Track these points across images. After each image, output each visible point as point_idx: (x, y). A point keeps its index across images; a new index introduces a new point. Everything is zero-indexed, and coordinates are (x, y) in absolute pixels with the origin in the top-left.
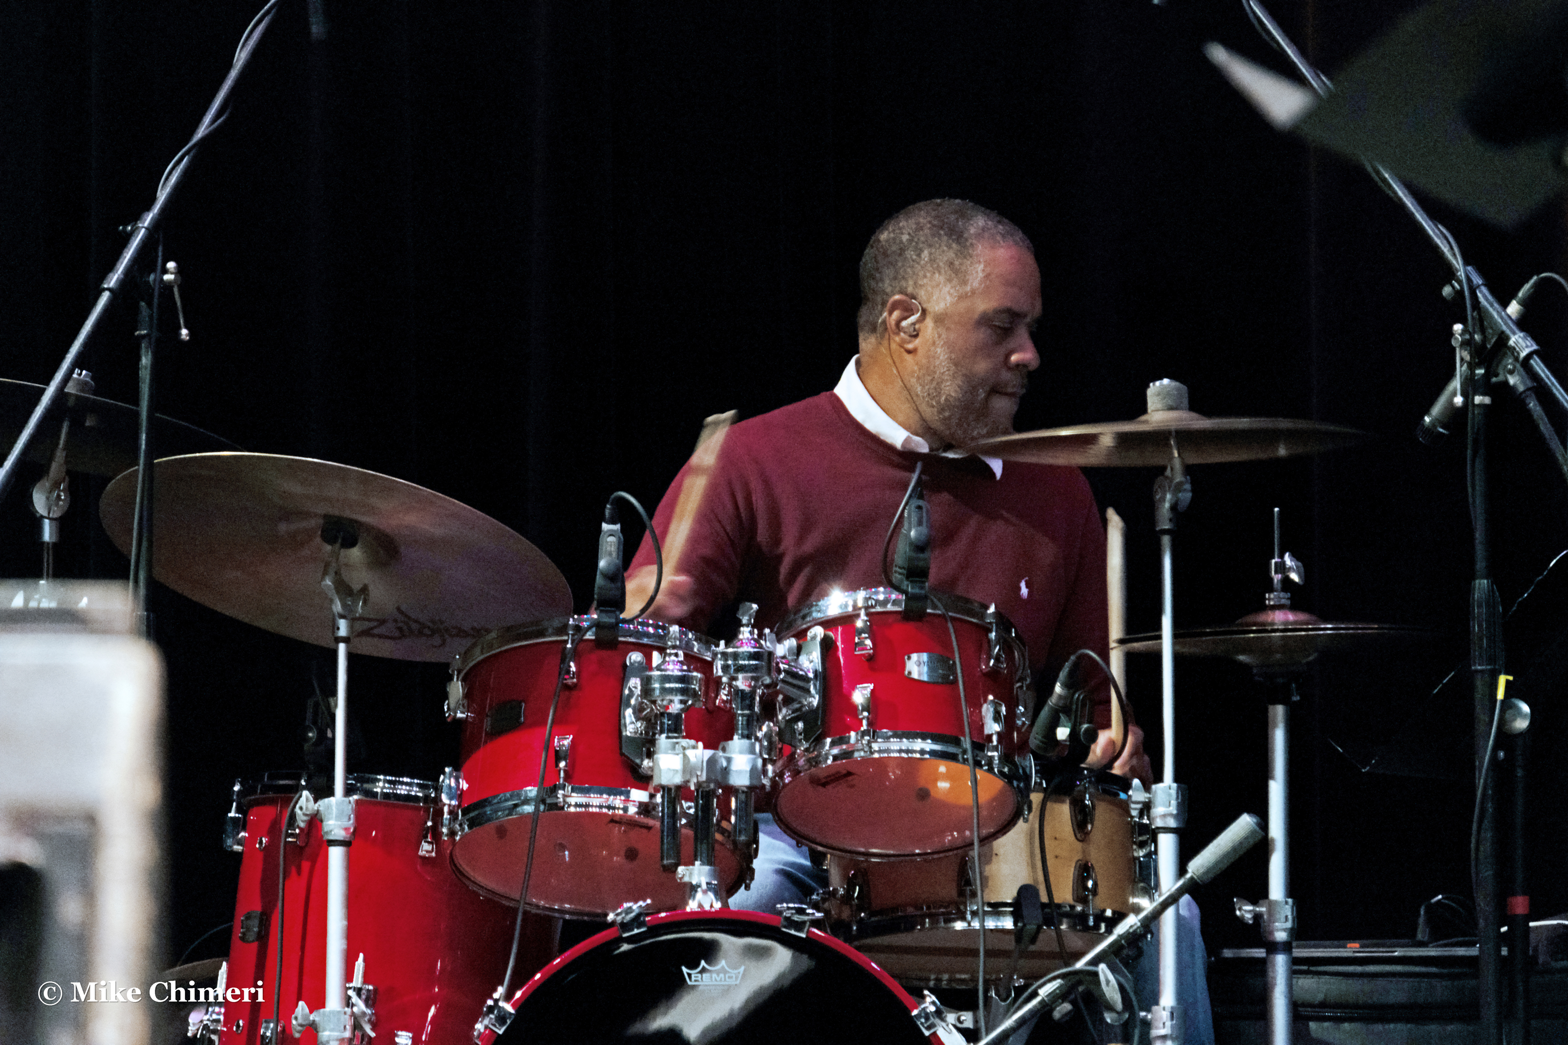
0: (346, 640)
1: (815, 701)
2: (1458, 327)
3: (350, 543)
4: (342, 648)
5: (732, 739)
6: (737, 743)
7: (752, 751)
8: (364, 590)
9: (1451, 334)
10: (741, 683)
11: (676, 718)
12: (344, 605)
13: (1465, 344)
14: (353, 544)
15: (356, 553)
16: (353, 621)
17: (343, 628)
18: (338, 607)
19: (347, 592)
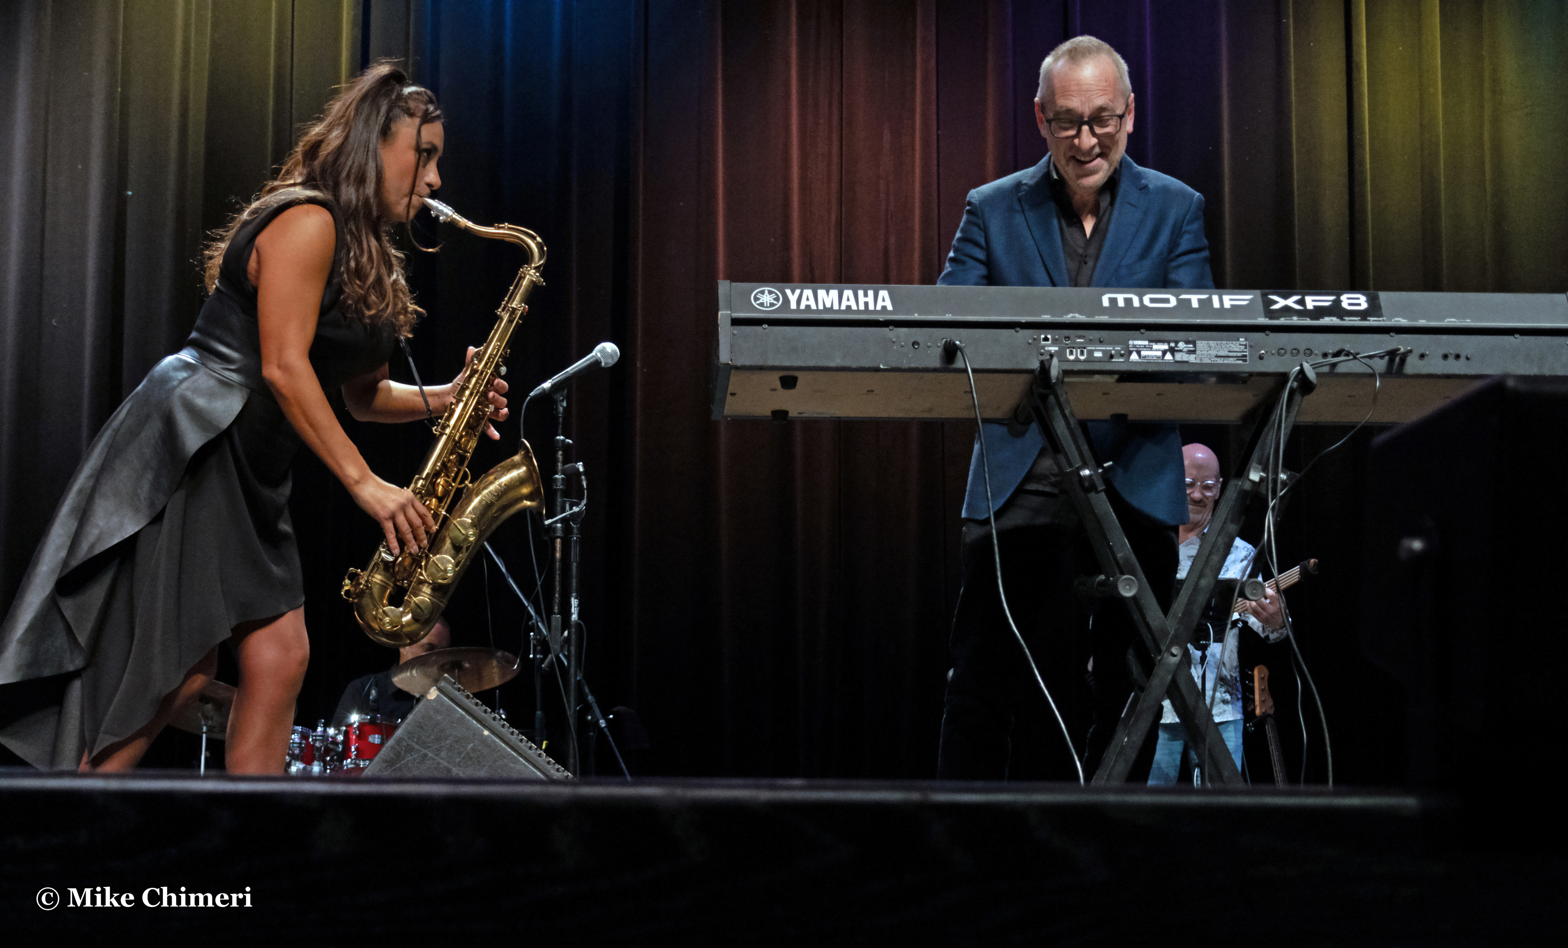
0: (205, 733)
1: (340, 749)
2: (532, 634)
3: (207, 703)
4: (204, 736)
5: (313, 762)
6: (316, 763)
7: (320, 765)
8: (210, 717)
9: (530, 636)
10: (318, 744)
11: (298, 755)
12: (205, 722)
13: (533, 639)
14: (208, 703)
15: (209, 707)
16: (208, 727)
17: (205, 729)
18: (203, 722)
19: (206, 718)
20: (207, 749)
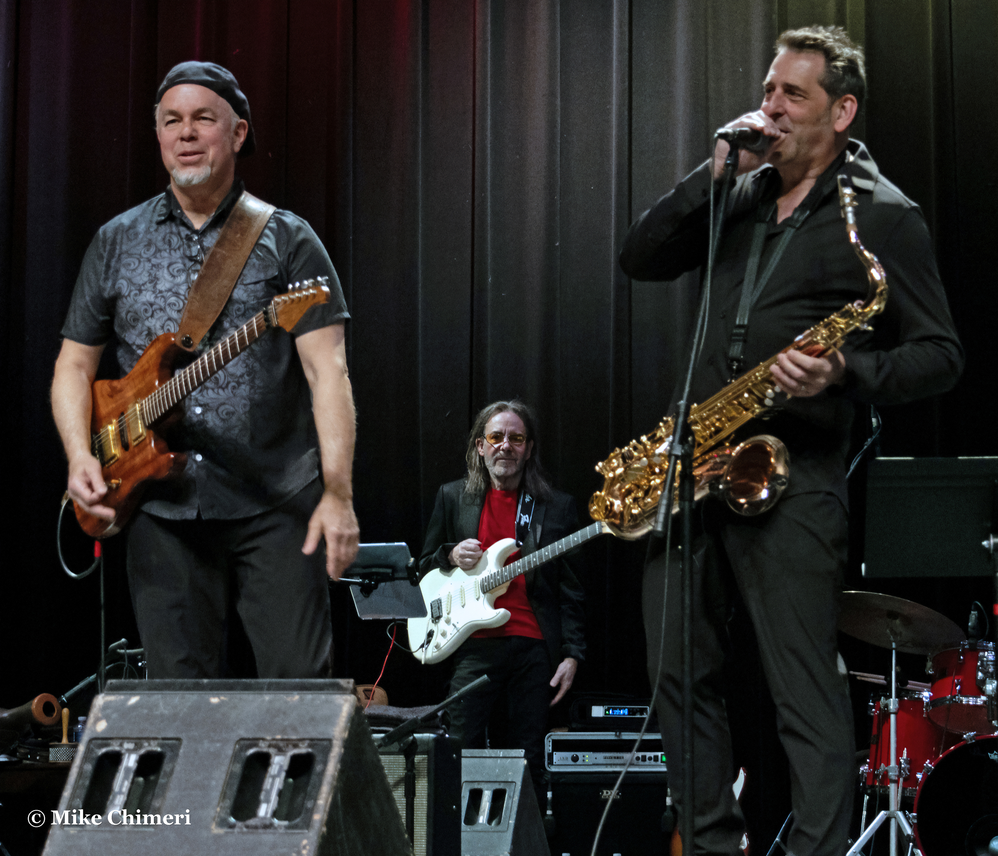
0: (895, 649)
4: (894, 651)
8: (901, 633)
11: (991, 673)
12: (894, 638)
14: (896, 619)
15: (898, 622)
16: (897, 643)
17: (894, 645)
18: (892, 638)
19: (895, 634)
20: (897, 665)
